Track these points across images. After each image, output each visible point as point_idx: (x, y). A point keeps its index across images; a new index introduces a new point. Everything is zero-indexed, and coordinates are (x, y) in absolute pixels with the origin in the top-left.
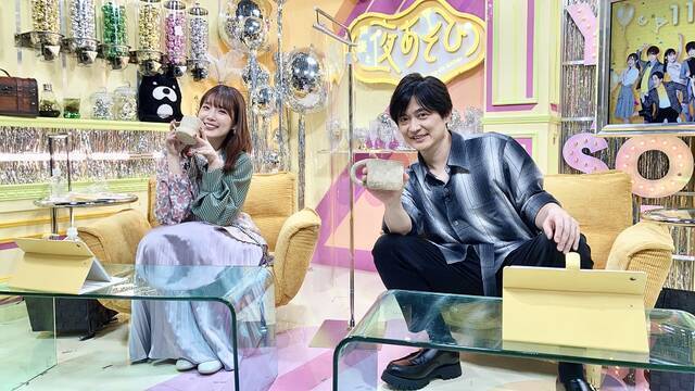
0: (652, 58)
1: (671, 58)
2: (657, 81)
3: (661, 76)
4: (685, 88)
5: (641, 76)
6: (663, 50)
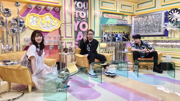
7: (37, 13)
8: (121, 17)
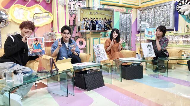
0: (86, 19)
1: (89, 20)
2: (87, 23)
3: (88, 23)
4: (91, 25)
5: (85, 22)
6: (88, 18)
7: (24, 5)
8: (125, 10)
